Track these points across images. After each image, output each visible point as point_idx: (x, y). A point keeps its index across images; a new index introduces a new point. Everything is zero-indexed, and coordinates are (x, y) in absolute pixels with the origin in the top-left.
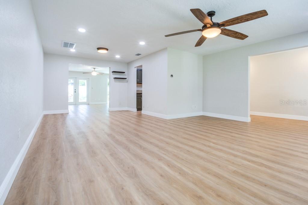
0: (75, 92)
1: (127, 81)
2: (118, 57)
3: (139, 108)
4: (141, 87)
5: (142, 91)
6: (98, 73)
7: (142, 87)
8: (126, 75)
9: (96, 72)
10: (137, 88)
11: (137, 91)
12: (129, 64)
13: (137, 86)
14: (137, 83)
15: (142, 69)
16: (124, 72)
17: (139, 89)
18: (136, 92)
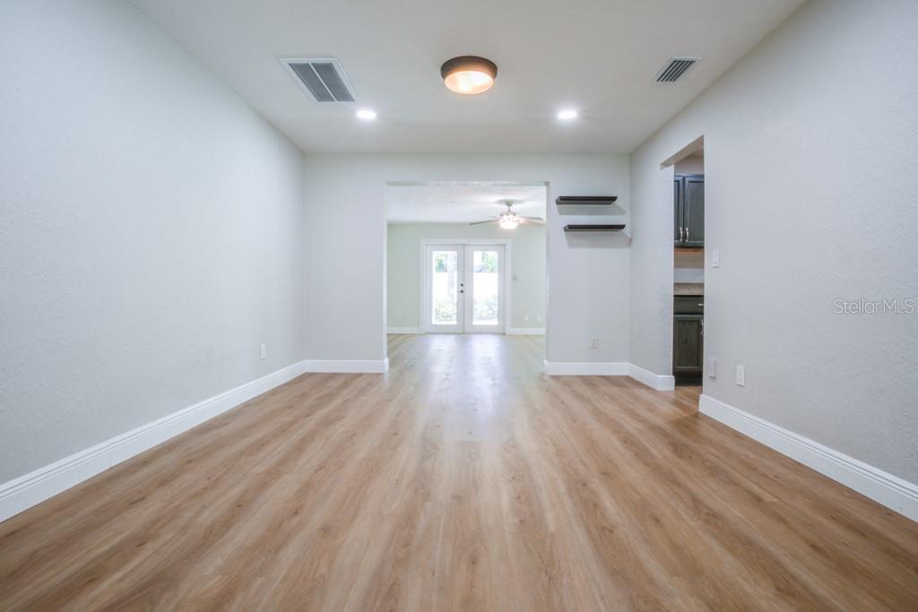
0: (462, 292)
1: (631, 240)
2: (567, 115)
3: (689, 372)
4: (700, 264)
5: (701, 285)
6: (522, 221)
7: (702, 266)
8: (622, 212)
9: (515, 215)
10: (677, 269)
11: (677, 285)
12: (633, 155)
13: (678, 264)
14: (679, 247)
15: (702, 176)
16: (614, 199)
17: (689, 276)
18: (671, 292)
